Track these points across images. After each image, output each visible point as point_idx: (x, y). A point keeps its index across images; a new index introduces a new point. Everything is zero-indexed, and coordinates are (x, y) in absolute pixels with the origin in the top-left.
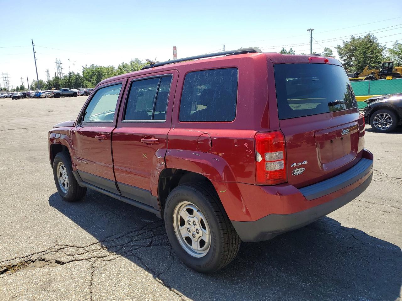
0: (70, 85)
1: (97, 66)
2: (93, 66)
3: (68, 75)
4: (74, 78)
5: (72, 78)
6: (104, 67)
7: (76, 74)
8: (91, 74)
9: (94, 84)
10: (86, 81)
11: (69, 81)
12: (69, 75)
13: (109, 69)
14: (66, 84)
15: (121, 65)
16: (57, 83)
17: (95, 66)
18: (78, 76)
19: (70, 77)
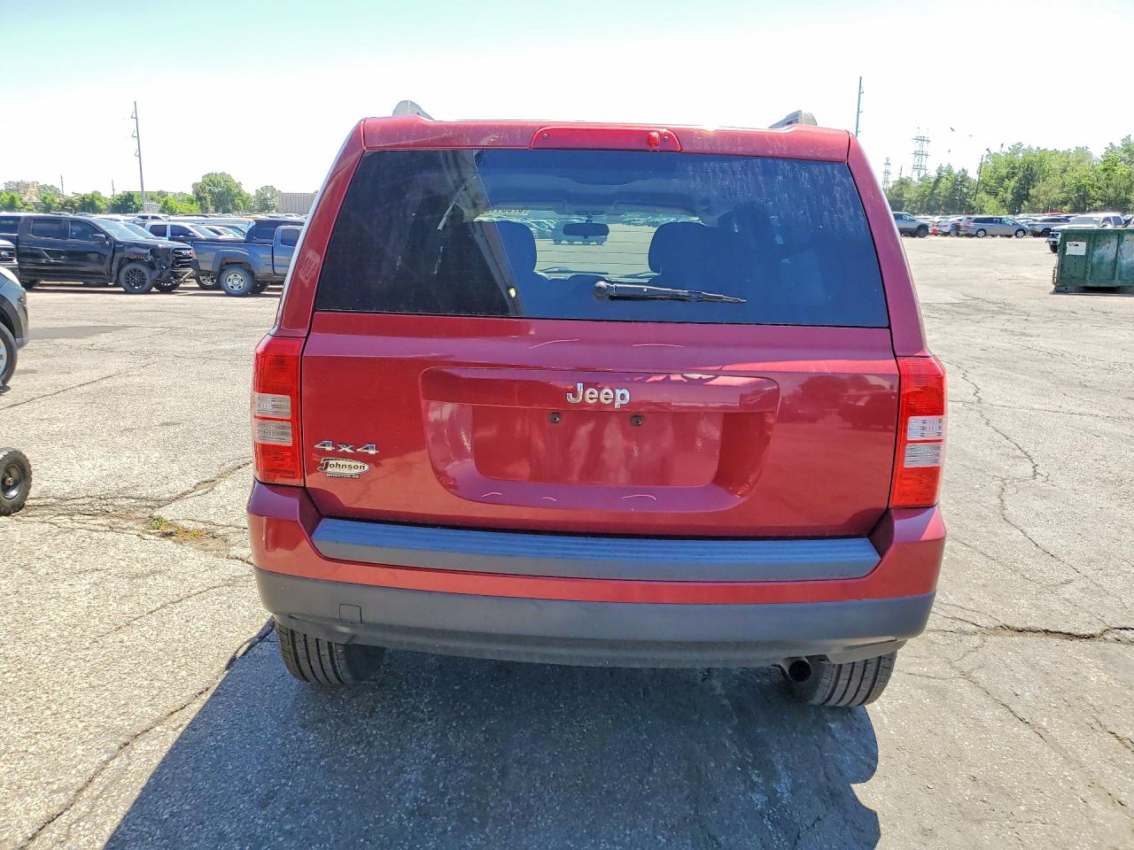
0: (933, 203)
1: (1030, 148)
2: (1016, 149)
3: (933, 174)
4: (949, 185)
5: (945, 185)
6: (1056, 152)
7: (956, 171)
8: (1004, 171)
9: (1005, 205)
10: (983, 195)
11: (932, 193)
12: (936, 175)
13: (1073, 158)
14: (922, 201)
15: (1118, 144)
16: (901, 195)
17: (1025, 147)
18: (963, 179)
19: (938, 181)
